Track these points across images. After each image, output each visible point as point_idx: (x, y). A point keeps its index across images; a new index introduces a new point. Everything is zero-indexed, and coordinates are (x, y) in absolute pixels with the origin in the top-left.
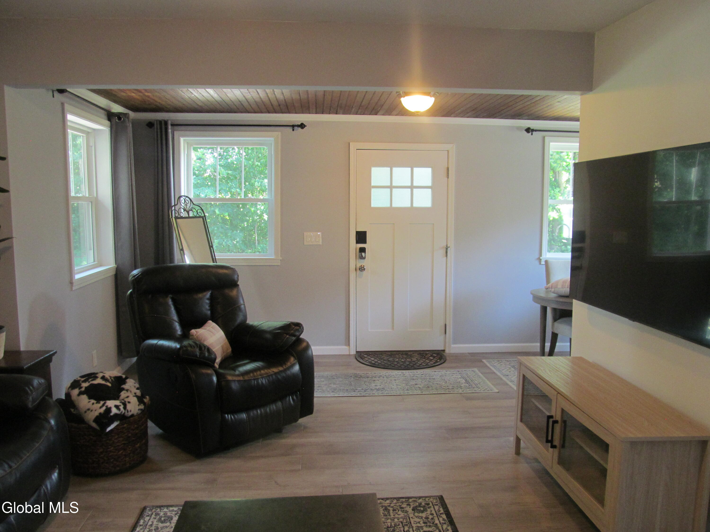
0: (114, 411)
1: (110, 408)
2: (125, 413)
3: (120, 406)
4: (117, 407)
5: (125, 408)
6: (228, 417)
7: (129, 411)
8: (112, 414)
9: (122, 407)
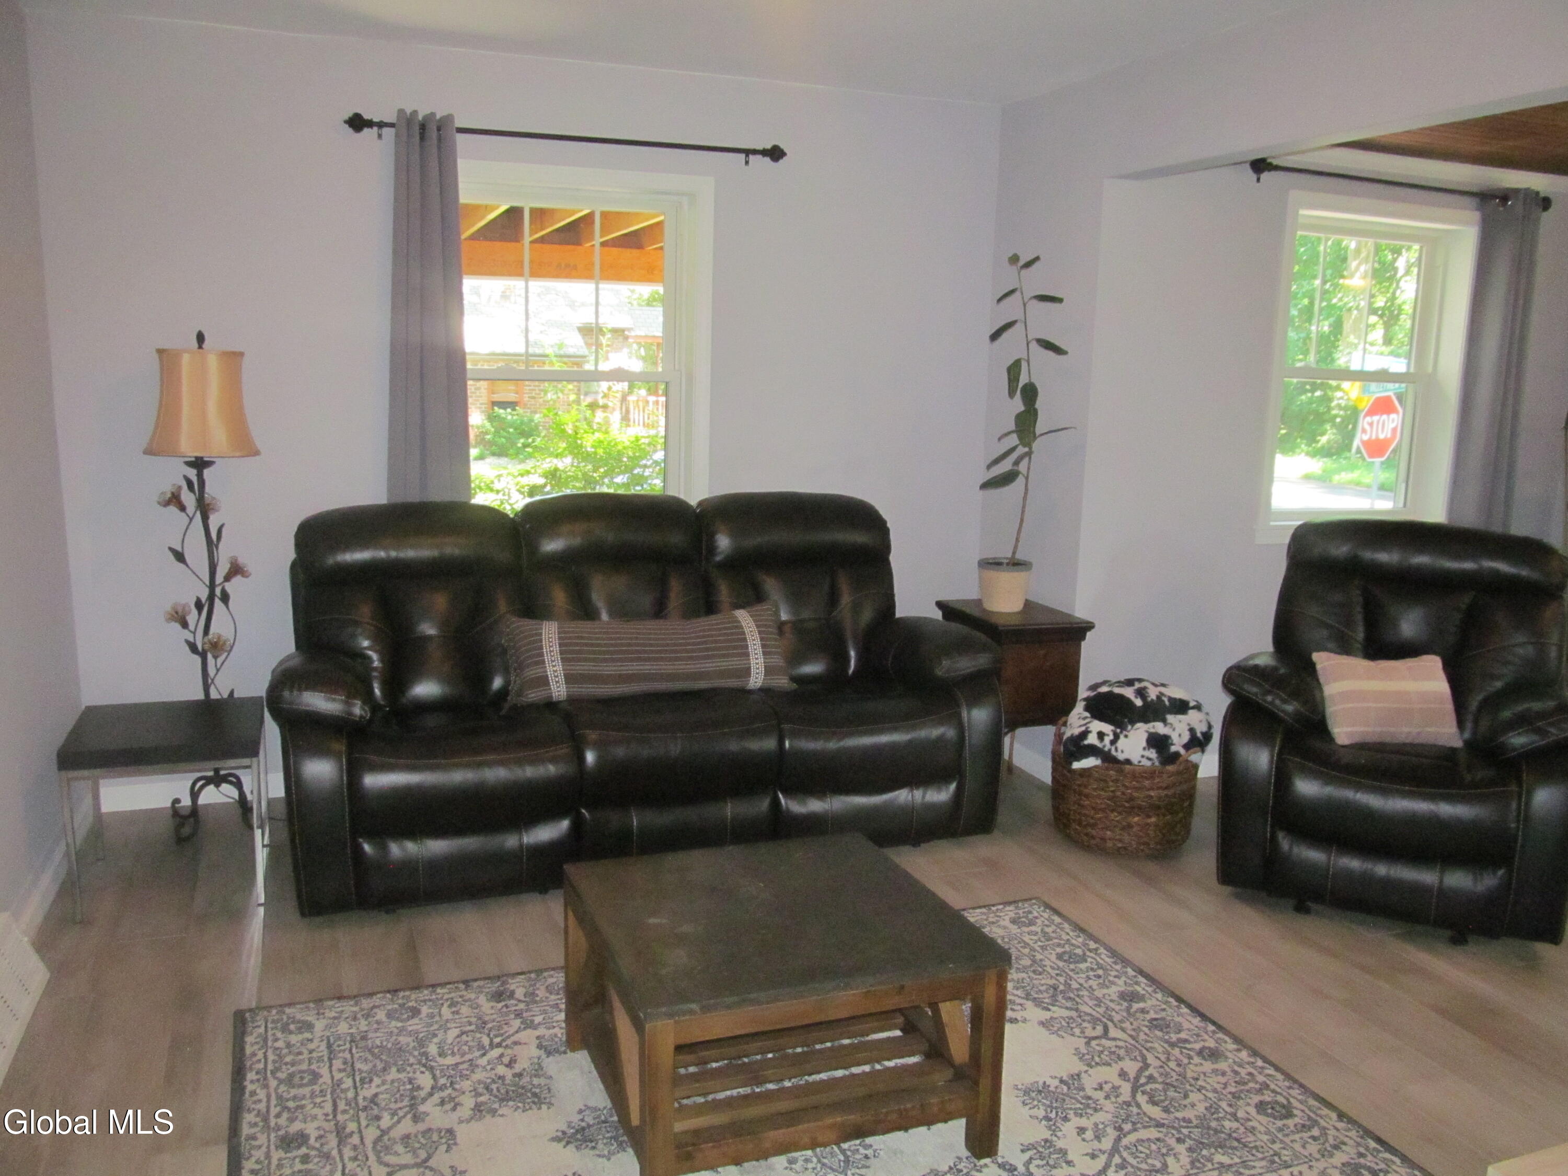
0: (1092, 739)
1: (1090, 732)
2: (1110, 750)
3: (1108, 735)
4: (1101, 735)
5: (1113, 742)
6: (1284, 842)
7: (1119, 750)
8: (1086, 742)
9: (1107, 740)
